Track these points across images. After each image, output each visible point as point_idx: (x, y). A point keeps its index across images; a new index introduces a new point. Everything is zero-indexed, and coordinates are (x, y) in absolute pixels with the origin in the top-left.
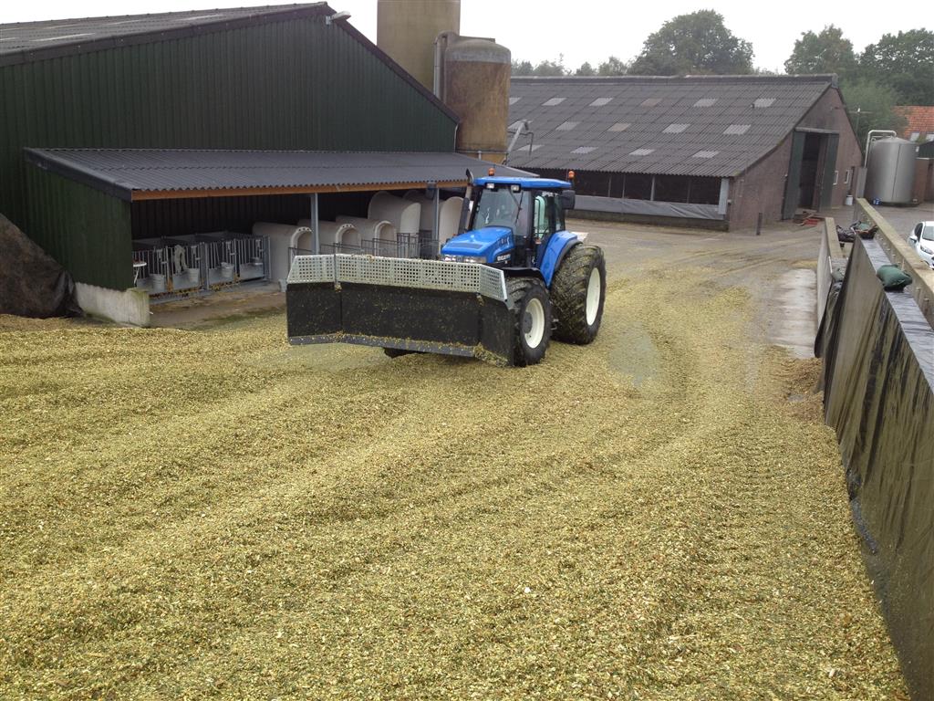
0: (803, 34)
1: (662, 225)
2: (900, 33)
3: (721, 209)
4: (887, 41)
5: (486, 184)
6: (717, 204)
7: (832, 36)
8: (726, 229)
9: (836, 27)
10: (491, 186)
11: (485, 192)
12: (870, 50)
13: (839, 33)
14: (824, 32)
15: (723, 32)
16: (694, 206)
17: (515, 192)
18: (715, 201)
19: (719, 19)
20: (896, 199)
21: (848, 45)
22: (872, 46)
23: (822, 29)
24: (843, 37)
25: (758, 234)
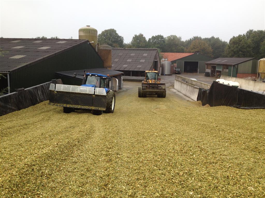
0: (135, 35)
1: (134, 81)
2: (156, 36)
4: (153, 37)
5: (89, 74)
7: (141, 36)
9: (142, 34)
10: (91, 75)
11: (89, 76)
12: (150, 39)
13: (142, 35)
14: (139, 35)
15: (116, 34)
17: (96, 77)
19: (115, 31)
20: (168, 74)
21: (144, 38)
22: (150, 38)
23: (139, 34)
24: (143, 36)
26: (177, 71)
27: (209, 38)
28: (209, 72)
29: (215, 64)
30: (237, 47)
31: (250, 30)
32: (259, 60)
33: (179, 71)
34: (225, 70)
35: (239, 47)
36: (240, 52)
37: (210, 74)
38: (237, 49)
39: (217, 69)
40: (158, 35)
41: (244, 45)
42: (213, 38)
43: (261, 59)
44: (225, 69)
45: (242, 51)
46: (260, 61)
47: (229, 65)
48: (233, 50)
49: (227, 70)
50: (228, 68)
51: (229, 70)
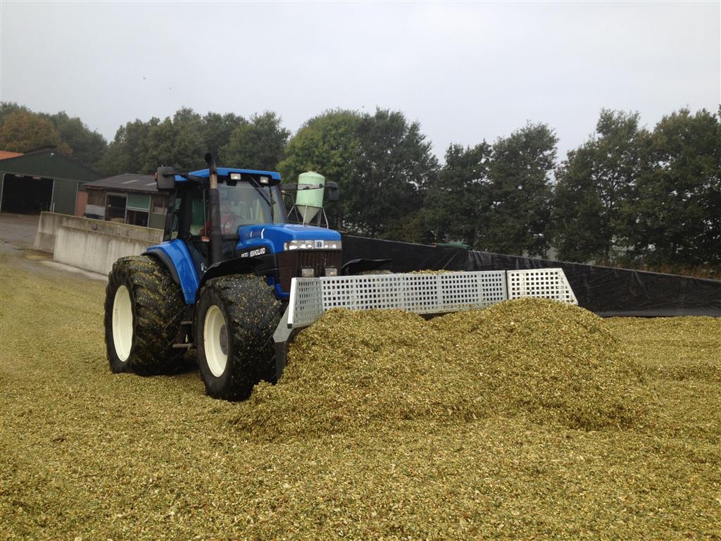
17: (264, 185)
28: (99, 214)
29: (125, 191)
39: (129, 207)
42: (62, 116)
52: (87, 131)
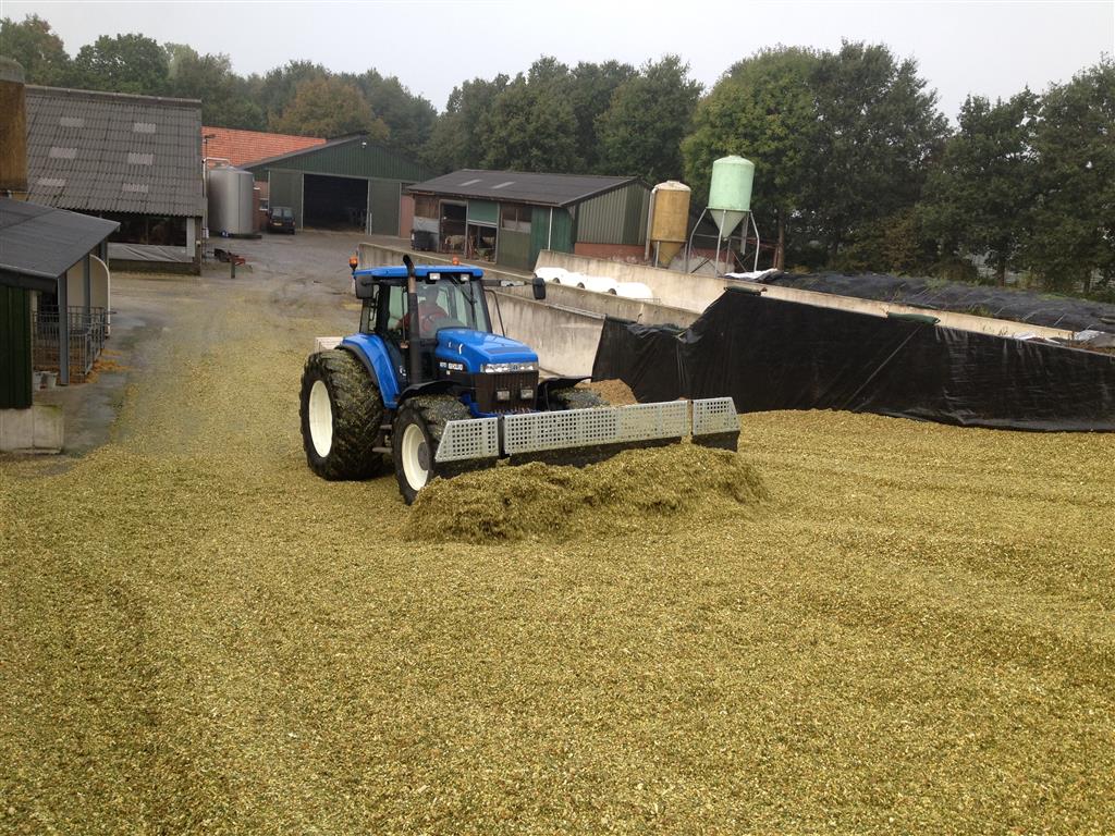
2: (119, 36)
3: (189, 251)
5: (428, 274)
6: (185, 245)
7: (37, 28)
8: (198, 273)
9: (42, 18)
12: (86, 51)
13: (45, 26)
14: (26, 22)
16: (157, 248)
18: (182, 242)
23: (24, 18)
24: (50, 32)
25: (233, 277)
26: (278, 219)
27: (357, 74)
28: (432, 231)
29: (464, 197)
30: (522, 129)
31: (545, 60)
32: (653, 191)
33: (287, 219)
34: (511, 226)
35: (531, 128)
36: (535, 152)
37: (437, 238)
38: (522, 134)
39: (470, 221)
40: (130, 35)
41: (547, 121)
42: (373, 76)
43: (661, 186)
44: (514, 219)
45: (541, 147)
46: (656, 192)
47: (536, 206)
48: (503, 141)
49: (526, 227)
50: (530, 215)
51: (532, 228)
52: (408, 96)
